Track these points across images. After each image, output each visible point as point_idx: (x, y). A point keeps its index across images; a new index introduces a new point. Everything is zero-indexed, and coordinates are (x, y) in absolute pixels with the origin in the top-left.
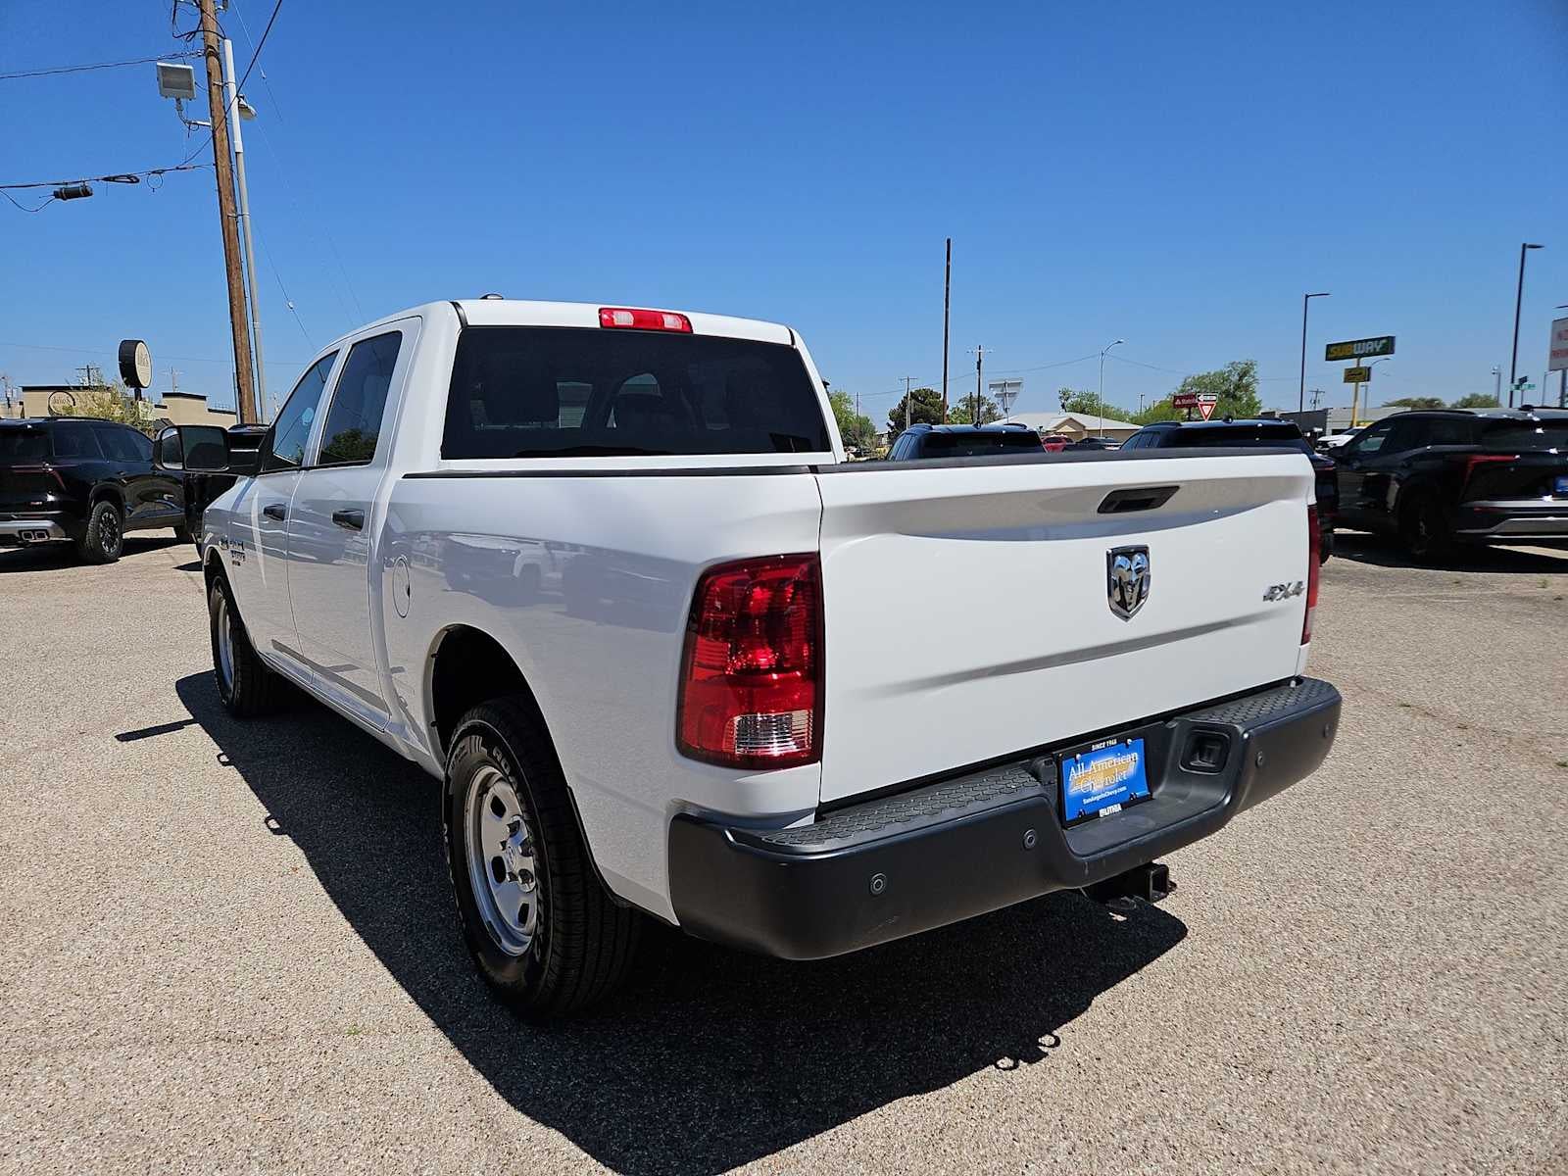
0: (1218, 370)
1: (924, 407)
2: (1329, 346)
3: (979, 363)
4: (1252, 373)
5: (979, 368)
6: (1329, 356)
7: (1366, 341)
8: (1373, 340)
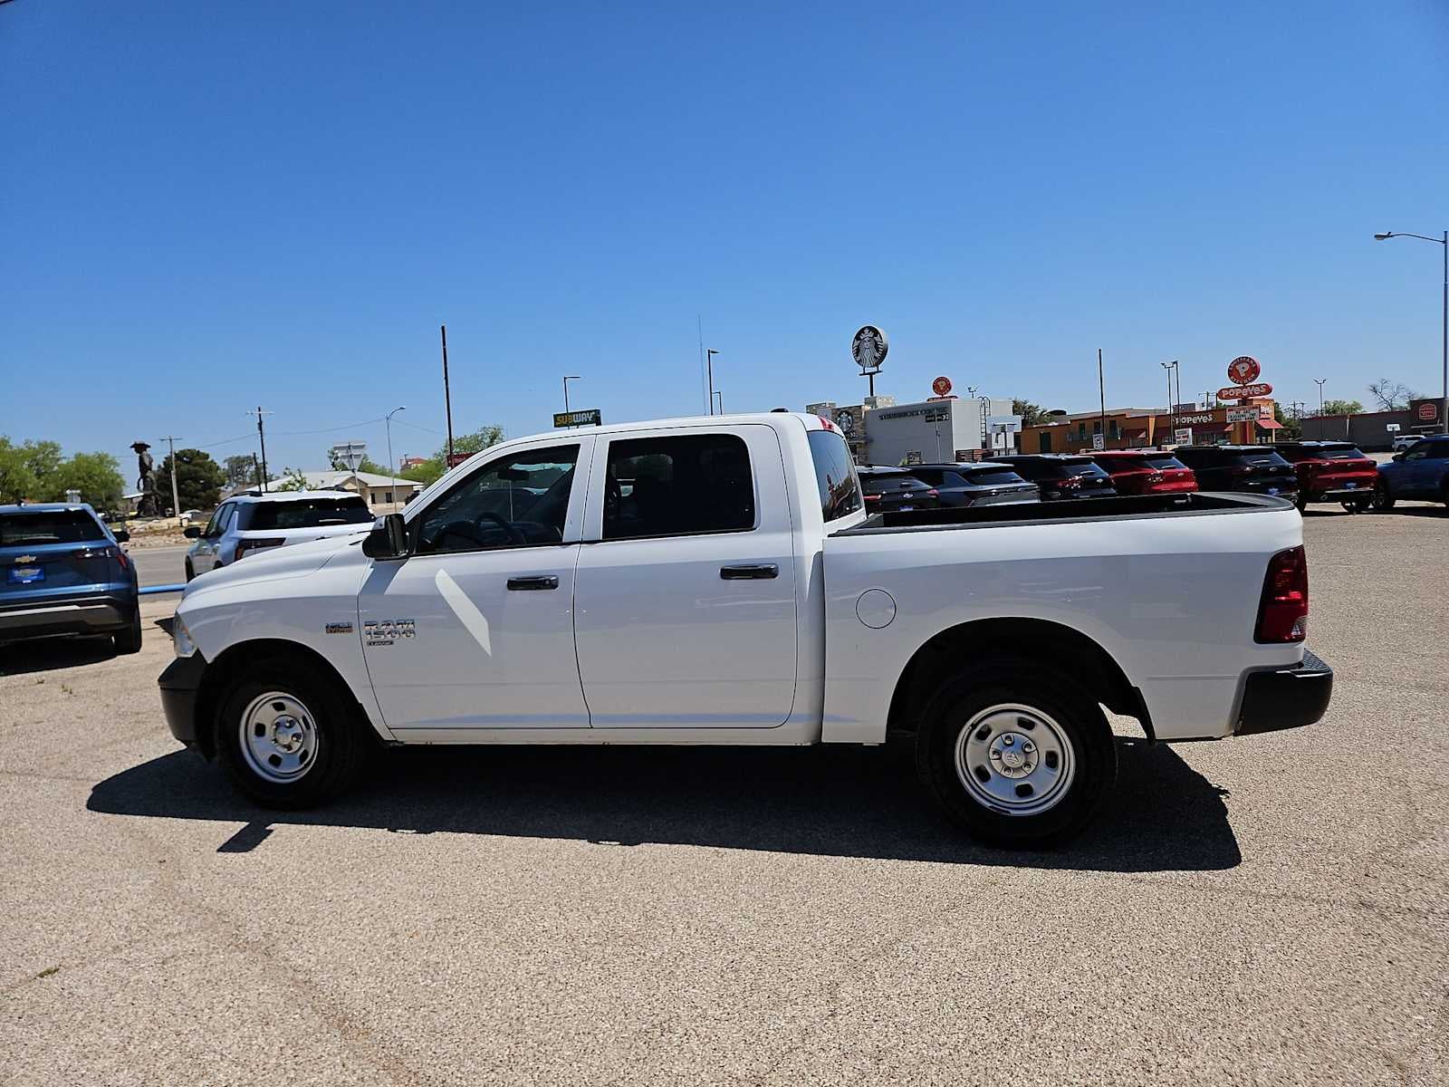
0: (473, 433)
1: (192, 468)
2: (555, 416)
3: (260, 424)
4: (500, 436)
5: (260, 429)
6: (558, 424)
7: (582, 412)
8: (586, 412)
